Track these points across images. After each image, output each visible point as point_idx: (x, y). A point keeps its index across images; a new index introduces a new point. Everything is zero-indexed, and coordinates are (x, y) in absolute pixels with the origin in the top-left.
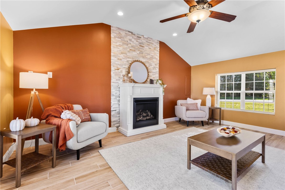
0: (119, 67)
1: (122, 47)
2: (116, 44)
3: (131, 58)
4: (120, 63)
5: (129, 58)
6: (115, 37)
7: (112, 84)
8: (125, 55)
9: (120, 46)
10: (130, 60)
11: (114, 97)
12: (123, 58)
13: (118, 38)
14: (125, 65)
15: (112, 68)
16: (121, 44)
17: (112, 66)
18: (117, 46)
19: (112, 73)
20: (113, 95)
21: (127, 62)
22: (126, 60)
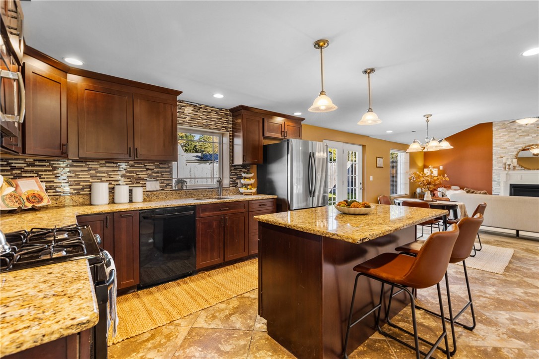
0: (502, 155)
1: (507, 136)
2: (499, 135)
3: (521, 144)
4: (504, 152)
5: (518, 144)
6: (497, 130)
7: (493, 171)
8: (512, 142)
9: (504, 135)
10: (521, 146)
11: (496, 183)
12: (508, 146)
13: (502, 129)
14: (513, 152)
15: (494, 157)
16: (506, 133)
17: (493, 156)
18: (500, 136)
19: (493, 162)
20: (495, 181)
21: (515, 148)
22: (513, 147)
